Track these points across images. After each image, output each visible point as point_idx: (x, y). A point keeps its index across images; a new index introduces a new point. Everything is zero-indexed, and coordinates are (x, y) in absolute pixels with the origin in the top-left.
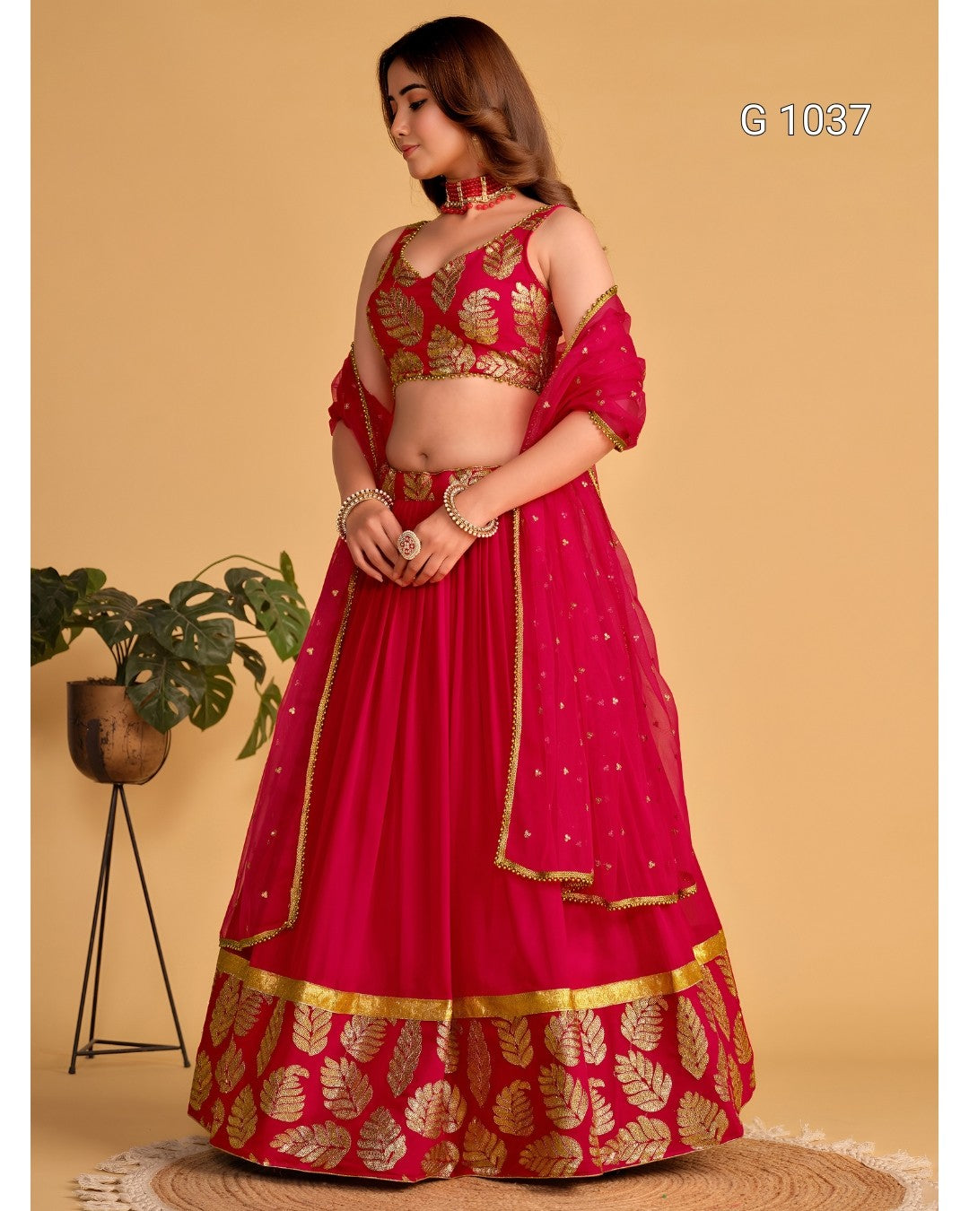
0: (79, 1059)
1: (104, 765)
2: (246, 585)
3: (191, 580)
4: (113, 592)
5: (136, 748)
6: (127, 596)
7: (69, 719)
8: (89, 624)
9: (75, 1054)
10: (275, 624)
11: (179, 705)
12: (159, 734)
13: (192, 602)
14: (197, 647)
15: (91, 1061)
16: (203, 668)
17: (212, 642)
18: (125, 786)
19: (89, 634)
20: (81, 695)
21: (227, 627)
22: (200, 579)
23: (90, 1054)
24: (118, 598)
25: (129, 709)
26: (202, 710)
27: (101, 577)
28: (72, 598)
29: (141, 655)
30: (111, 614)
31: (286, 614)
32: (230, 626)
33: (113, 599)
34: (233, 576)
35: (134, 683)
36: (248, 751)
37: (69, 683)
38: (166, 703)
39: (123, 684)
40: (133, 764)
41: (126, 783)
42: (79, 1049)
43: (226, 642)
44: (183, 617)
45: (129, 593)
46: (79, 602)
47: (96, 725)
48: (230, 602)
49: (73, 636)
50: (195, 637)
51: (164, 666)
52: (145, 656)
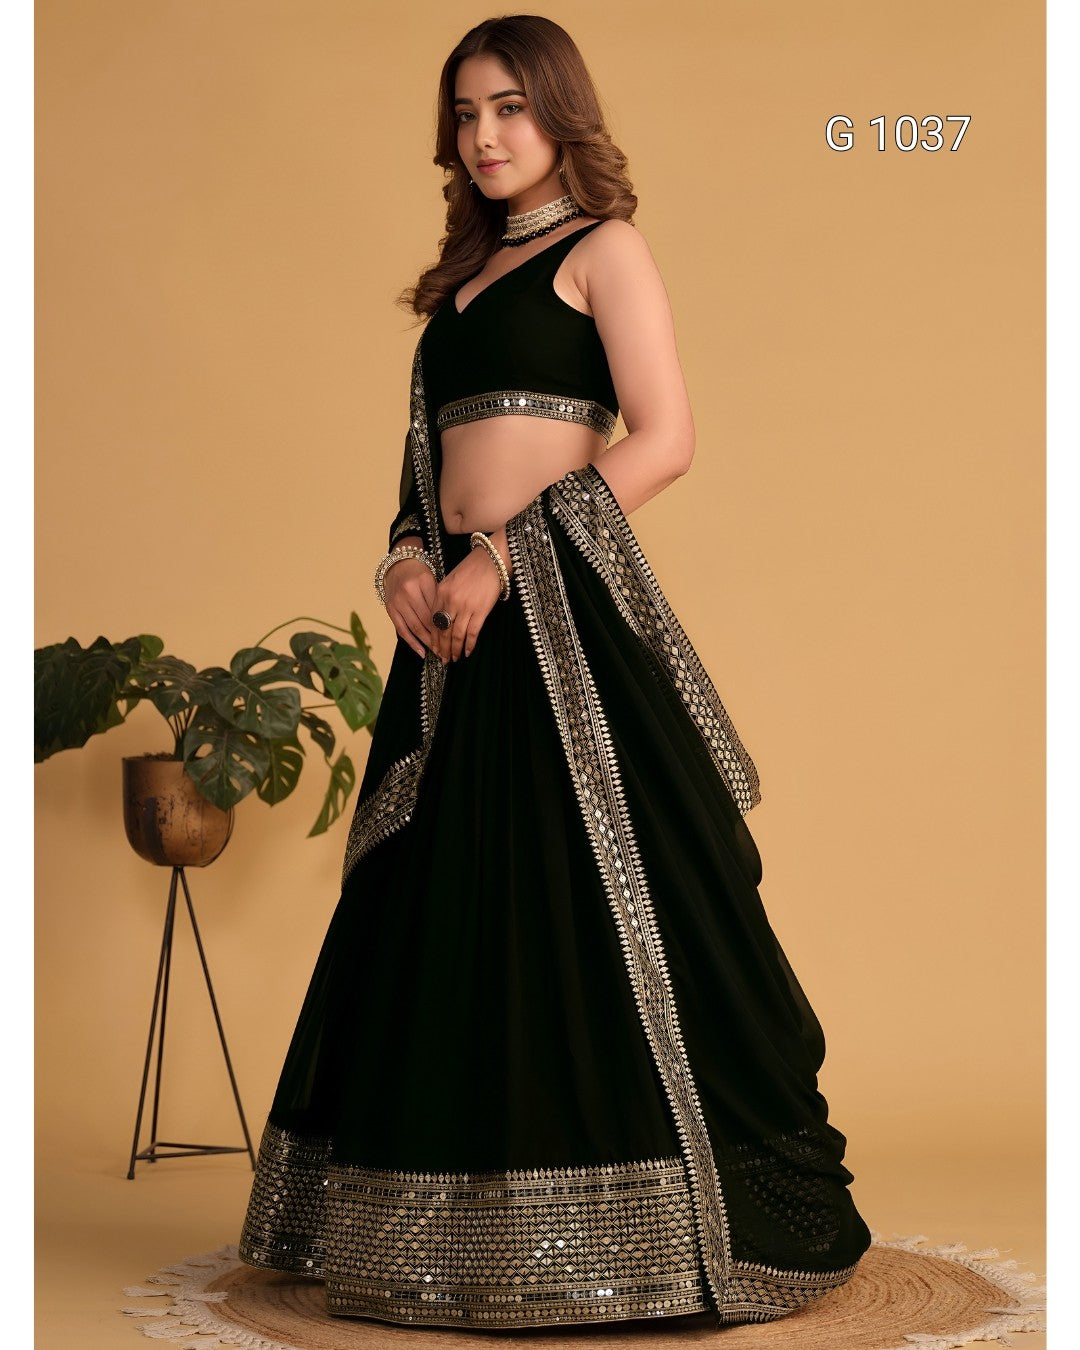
0: (138, 1162)
1: (162, 846)
2: (313, 650)
3: (253, 646)
4: (171, 660)
5: (196, 828)
6: (186, 665)
7: (124, 796)
8: (145, 695)
9: (134, 1158)
10: (344, 691)
11: (241, 780)
12: (221, 813)
13: (254, 670)
14: (260, 718)
15: (153, 1166)
16: (267, 740)
17: (276, 713)
18: (186, 869)
19: (146, 706)
20: (137, 772)
21: (292, 697)
22: (262, 646)
23: (152, 1157)
24: (176, 666)
25: (188, 786)
26: (270, 784)
27: (157, 644)
28: (125, 669)
29: (201, 728)
30: (168, 683)
31: (356, 680)
32: (296, 696)
33: (169, 667)
34: (298, 641)
35: (193, 757)
36: (320, 828)
37: (124, 759)
38: (228, 780)
39: (182, 760)
40: (193, 845)
41: (187, 865)
42: (139, 1152)
43: (291, 713)
44: (245, 686)
45: (187, 661)
46: (132, 672)
47: (154, 804)
48: (296, 670)
49: (130, 708)
50: (258, 707)
51: (225, 739)
52: (206, 728)
